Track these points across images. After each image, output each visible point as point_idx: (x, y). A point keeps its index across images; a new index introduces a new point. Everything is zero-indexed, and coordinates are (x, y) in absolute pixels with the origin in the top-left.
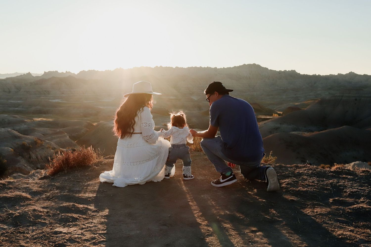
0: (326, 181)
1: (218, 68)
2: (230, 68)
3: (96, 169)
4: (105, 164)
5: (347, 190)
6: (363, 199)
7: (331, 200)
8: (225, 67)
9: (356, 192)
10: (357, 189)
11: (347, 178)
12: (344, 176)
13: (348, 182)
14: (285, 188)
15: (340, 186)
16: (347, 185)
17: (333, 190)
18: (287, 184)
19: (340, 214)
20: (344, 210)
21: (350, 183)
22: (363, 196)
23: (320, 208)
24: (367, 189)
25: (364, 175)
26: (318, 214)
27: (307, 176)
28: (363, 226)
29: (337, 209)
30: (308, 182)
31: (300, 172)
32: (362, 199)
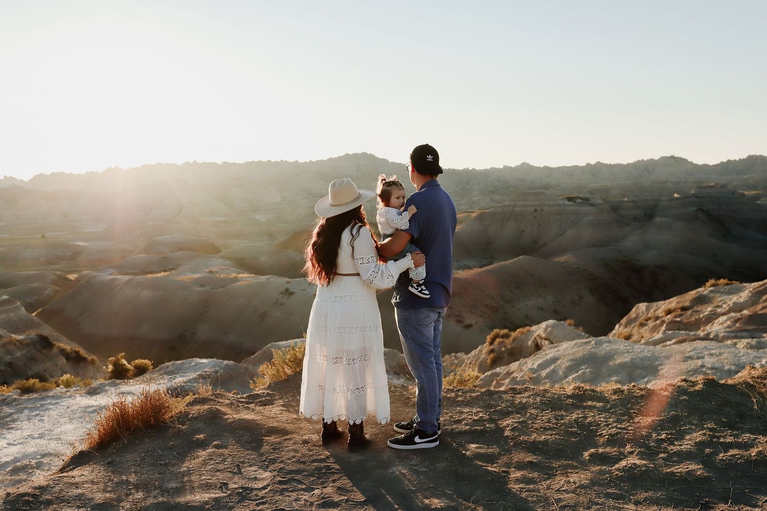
0: (567, 416)
1: (300, 162)
2: (322, 161)
3: (182, 430)
4: (196, 418)
5: (603, 432)
6: (631, 447)
7: (586, 455)
8: (312, 160)
9: (618, 433)
10: (616, 427)
11: (594, 407)
12: (590, 403)
13: (599, 414)
14: (512, 439)
15: (590, 424)
16: (599, 421)
17: (583, 433)
18: (513, 430)
19: (606, 481)
20: (610, 472)
21: (604, 418)
22: (628, 440)
23: (576, 473)
24: (630, 426)
25: (617, 399)
26: (578, 487)
27: (536, 408)
28: (646, 499)
29: (601, 472)
30: (542, 421)
31: (524, 402)
32: (628, 448)
